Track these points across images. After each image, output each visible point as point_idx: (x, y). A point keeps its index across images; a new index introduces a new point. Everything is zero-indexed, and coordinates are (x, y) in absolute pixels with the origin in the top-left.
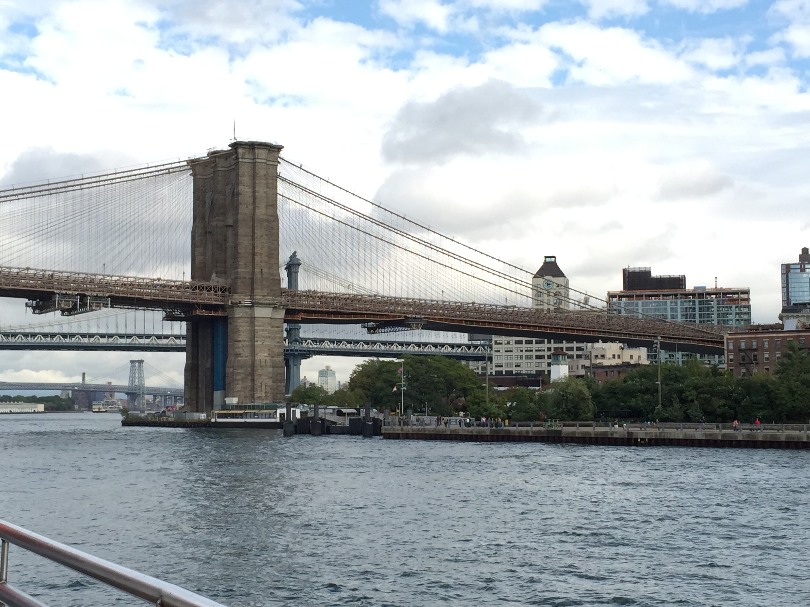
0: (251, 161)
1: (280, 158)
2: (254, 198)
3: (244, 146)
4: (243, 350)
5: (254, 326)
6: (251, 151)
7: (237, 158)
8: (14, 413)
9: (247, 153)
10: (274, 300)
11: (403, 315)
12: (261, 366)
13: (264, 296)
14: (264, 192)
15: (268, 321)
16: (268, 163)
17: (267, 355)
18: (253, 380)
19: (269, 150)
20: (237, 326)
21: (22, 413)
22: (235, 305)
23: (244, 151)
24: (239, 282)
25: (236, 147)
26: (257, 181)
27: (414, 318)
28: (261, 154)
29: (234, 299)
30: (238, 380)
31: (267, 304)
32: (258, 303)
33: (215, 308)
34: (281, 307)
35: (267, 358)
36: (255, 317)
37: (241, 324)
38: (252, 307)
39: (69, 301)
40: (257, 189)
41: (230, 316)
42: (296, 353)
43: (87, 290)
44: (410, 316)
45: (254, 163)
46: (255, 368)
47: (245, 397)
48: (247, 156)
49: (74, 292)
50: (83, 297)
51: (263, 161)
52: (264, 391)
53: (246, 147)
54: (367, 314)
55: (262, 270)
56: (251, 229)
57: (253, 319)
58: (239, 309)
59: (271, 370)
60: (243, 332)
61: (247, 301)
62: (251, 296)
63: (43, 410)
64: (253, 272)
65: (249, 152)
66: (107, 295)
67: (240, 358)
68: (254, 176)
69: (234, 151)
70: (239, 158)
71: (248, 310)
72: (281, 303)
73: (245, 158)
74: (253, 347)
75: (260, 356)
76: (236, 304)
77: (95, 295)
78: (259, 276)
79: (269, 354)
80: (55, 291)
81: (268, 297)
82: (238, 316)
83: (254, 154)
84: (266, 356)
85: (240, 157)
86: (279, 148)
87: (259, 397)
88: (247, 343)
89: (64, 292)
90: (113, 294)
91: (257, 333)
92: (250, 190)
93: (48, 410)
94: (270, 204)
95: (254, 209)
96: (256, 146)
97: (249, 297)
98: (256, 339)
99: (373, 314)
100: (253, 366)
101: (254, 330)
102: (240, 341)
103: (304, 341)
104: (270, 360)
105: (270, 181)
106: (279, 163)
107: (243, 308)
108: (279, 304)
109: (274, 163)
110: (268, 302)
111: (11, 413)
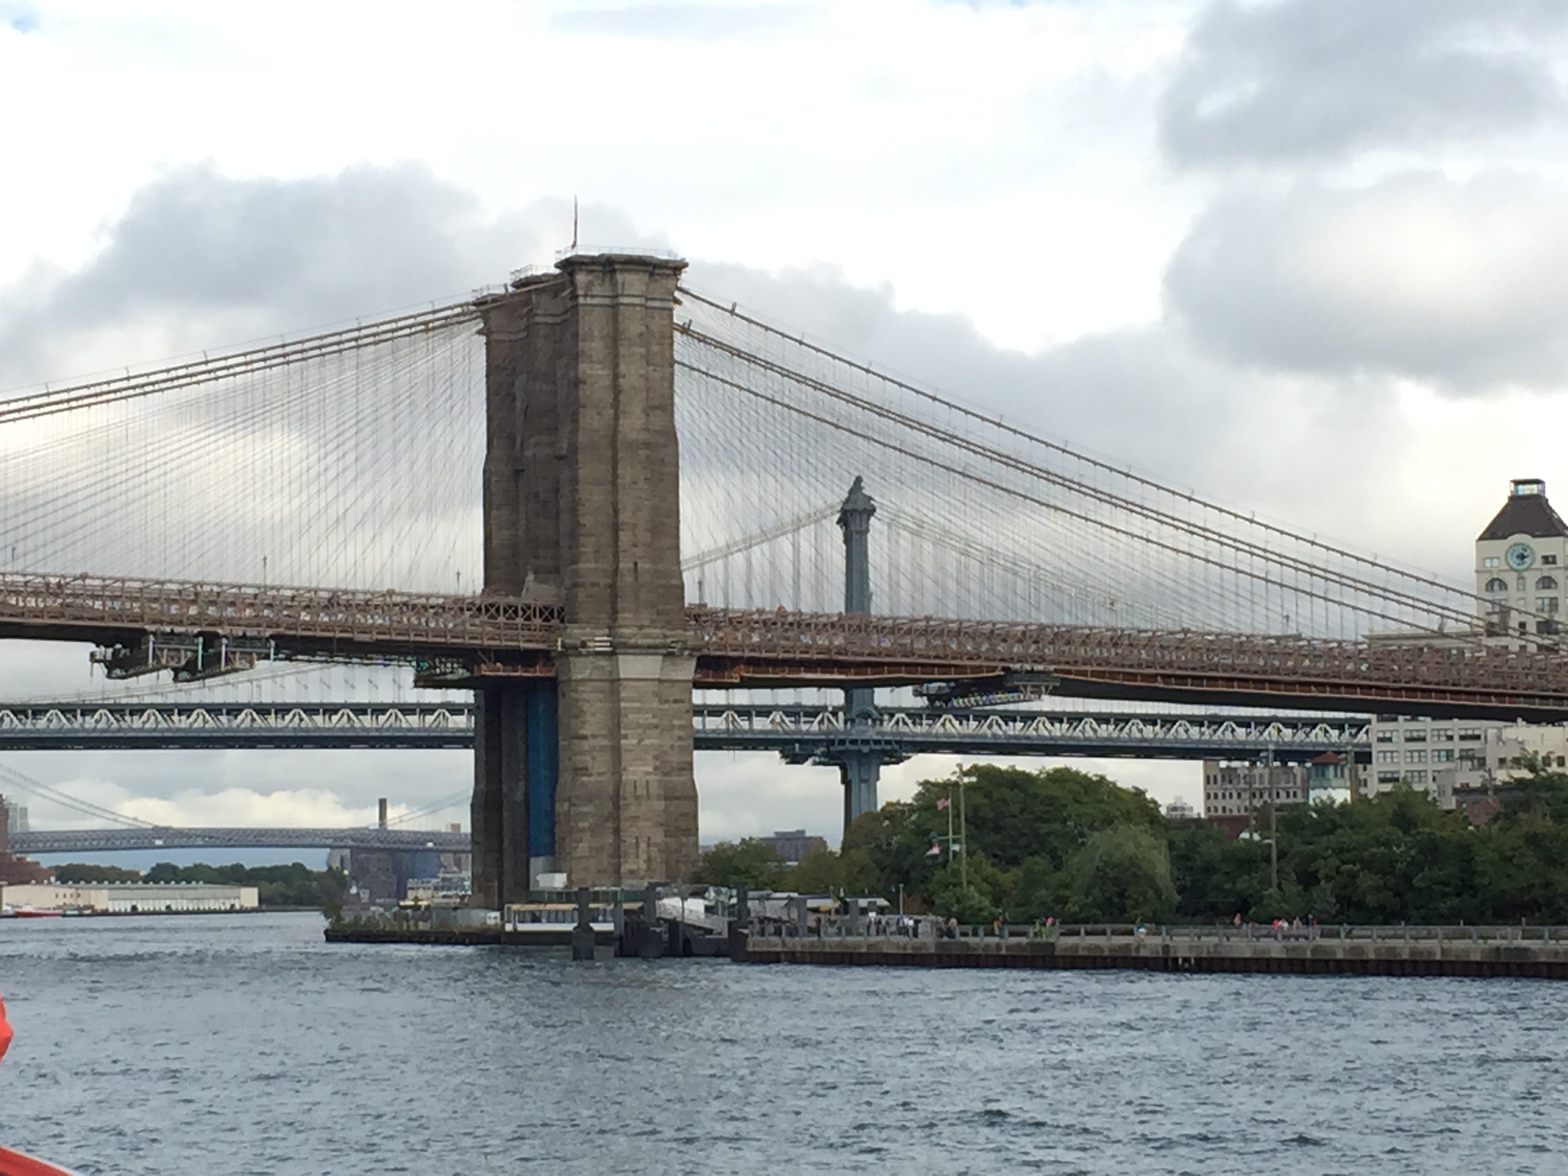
0: (607, 301)
1: (681, 290)
2: (616, 390)
3: (590, 267)
4: (594, 758)
5: (619, 701)
6: (608, 278)
7: (574, 296)
8: (177, 913)
9: (597, 282)
10: (665, 637)
11: (1002, 664)
12: (637, 798)
13: (641, 627)
14: (641, 376)
15: (654, 687)
16: (650, 304)
17: (650, 769)
18: (617, 831)
19: (652, 274)
20: (577, 700)
21: (198, 912)
22: (574, 650)
23: (590, 278)
24: (581, 593)
25: (570, 269)
26: (623, 351)
27: (1027, 672)
28: (632, 285)
29: (570, 636)
30: (583, 830)
31: (650, 647)
32: (626, 646)
33: (528, 658)
34: (686, 653)
35: (651, 778)
36: (619, 680)
37: (584, 696)
38: (612, 654)
39: (178, 650)
40: (623, 368)
41: (562, 678)
42: (865, 749)
43: (219, 623)
44: (1017, 666)
45: (615, 306)
46: (622, 803)
47: (599, 871)
48: (597, 290)
49: (190, 629)
50: (211, 639)
51: (636, 301)
52: (644, 856)
53: (595, 268)
54: (907, 665)
55: (636, 564)
56: (609, 467)
57: (615, 682)
58: (581, 659)
59: (660, 805)
60: (593, 715)
61: (600, 641)
62: (610, 628)
63: (255, 903)
64: (616, 571)
65: (603, 281)
66: (267, 634)
67: (585, 779)
68: (615, 339)
69: (567, 278)
70: (577, 297)
71: (603, 662)
72: (684, 642)
73: (593, 296)
74: (616, 751)
75: (634, 773)
76: (575, 648)
77: (240, 634)
78: (629, 579)
79: (656, 768)
80: (147, 627)
81: (651, 631)
82: (580, 677)
83: (614, 284)
84: (648, 773)
85: (581, 292)
86: (676, 268)
87: (632, 872)
88: (605, 742)
89: (168, 629)
90: (281, 630)
91: (626, 715)
92: (605, 372)
93: (267, 903)
94: (656, 403)
95: (616, 418)
96: (617, 266)
97: (607, 631)
98: (623, 732)
99: (923, 665)
100: (617, 798)
101: (619, 711)
102: (585, 737)
103: (886, 717)
104: (660, 781)
105: (655, 348)
106: (677, 301)
107: (591, 658)
108: (680, 645)
109: (666, 304)
110: (650, 641)
111: (169, 911)
